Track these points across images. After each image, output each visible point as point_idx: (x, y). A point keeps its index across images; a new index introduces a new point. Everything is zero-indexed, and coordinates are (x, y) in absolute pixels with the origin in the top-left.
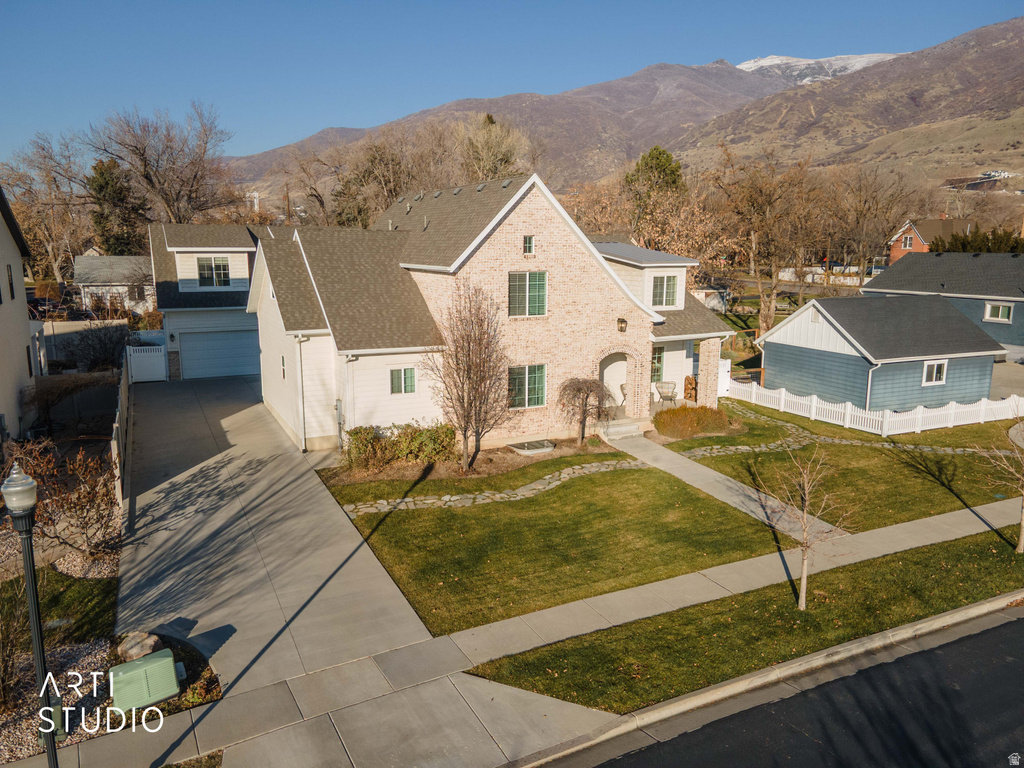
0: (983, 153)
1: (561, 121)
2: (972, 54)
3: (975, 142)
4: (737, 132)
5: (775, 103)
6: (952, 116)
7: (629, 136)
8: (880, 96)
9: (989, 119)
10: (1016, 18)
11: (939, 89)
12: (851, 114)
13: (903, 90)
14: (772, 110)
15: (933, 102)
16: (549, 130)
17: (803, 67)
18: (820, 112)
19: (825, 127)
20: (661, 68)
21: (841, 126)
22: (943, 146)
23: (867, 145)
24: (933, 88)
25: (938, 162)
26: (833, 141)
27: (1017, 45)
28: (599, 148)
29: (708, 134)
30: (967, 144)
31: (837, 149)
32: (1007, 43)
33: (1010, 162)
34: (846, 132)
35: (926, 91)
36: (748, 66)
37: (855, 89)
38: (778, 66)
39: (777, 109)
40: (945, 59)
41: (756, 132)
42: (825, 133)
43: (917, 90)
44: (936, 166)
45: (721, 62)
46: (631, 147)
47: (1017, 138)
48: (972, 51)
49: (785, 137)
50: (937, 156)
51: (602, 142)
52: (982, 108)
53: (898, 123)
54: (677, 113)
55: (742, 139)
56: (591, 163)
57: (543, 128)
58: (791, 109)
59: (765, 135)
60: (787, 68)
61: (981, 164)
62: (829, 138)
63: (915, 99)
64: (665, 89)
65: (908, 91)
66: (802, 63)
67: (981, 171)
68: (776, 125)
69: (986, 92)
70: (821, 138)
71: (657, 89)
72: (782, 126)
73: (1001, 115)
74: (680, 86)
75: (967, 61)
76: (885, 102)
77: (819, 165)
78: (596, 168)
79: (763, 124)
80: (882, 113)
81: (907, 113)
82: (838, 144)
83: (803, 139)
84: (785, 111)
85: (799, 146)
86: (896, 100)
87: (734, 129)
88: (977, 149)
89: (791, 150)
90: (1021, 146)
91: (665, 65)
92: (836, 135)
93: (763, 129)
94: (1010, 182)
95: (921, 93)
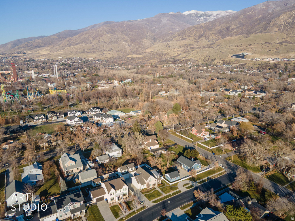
0: (242, 47)
1: (135, 30)
2: (242, 16)
3: (241, 44)
4: (183, 37)
5: (193, 29)
6: (236, 35)
7: (154, 35)
8: (219, 28)
9: (244, 37)
10: (254, 6)
11: (234, 26)
12: (212, 33)
13: (225, 26)
14: (192, 31)
15: (232, 30)
16: (132, 33)
17: (201, 14)
18: (204, 32)
19: (205, 36)
20: (163, 14)
21: (209, 36)
22: (233, 44)
23: (215, 43)
24: (232, 26)
25: (232, 49)
26: (207, 41)
27: (254, 13)
28: (146, 39)
29: (175, 37)
30: (238, 44)
31: (208, 43)
32: (251, 13)
33: (248, 50)
34: (210, 38)
35: (230, 27)
36: (186, 13)
37: (213, 26)
38: (194, 13)
39: (193, 31)
40: (235, 18)
41: (188, 37)
42: (206, 38)
43: (228, 26)
44: (231, 50)
45: (179, 12)
46: (155, 38)
47: (250, 43)
48: (242, 15)
49: (195, 39)
50: (232, 47)
51: (147, 37)
52: (243, 34)
53: (223, 36)
54: (167, 28)
55: (184, 39)
56: (144, 43)
57: (130, 33)
58: (197, 31)
59: (190, 38)
60: (197, 14)
61: (242, 50)
62: (206, 40)
63: (227, 29)
64: (164, 21)
65: (226, 27)
66: (201, 13)
67: (241, 52)
68: (193, 35)
69: (244, 28)
70: (204, 40)
71: (161, 21)
72: (194, 35)
73: (247, 36)
74: (168, 20)
75: (241, 18)
76: (220, 30)
77: (203, 48)
78: (145, 45)
79: (189, 35)
80: (219, 33)
81: (226, 33)
82: (209, 41)
83: (200, 40)
84: (195, 31)
85: (199, 42)
86: (223, 29)
87: (182, 36)
88: (241, 46)
89: (197, 43)
90: (251, 45)
91: (164, 13)
92: (208, 39)
93: (190, 36)
94: (248, 56)
95: (229, 27)
